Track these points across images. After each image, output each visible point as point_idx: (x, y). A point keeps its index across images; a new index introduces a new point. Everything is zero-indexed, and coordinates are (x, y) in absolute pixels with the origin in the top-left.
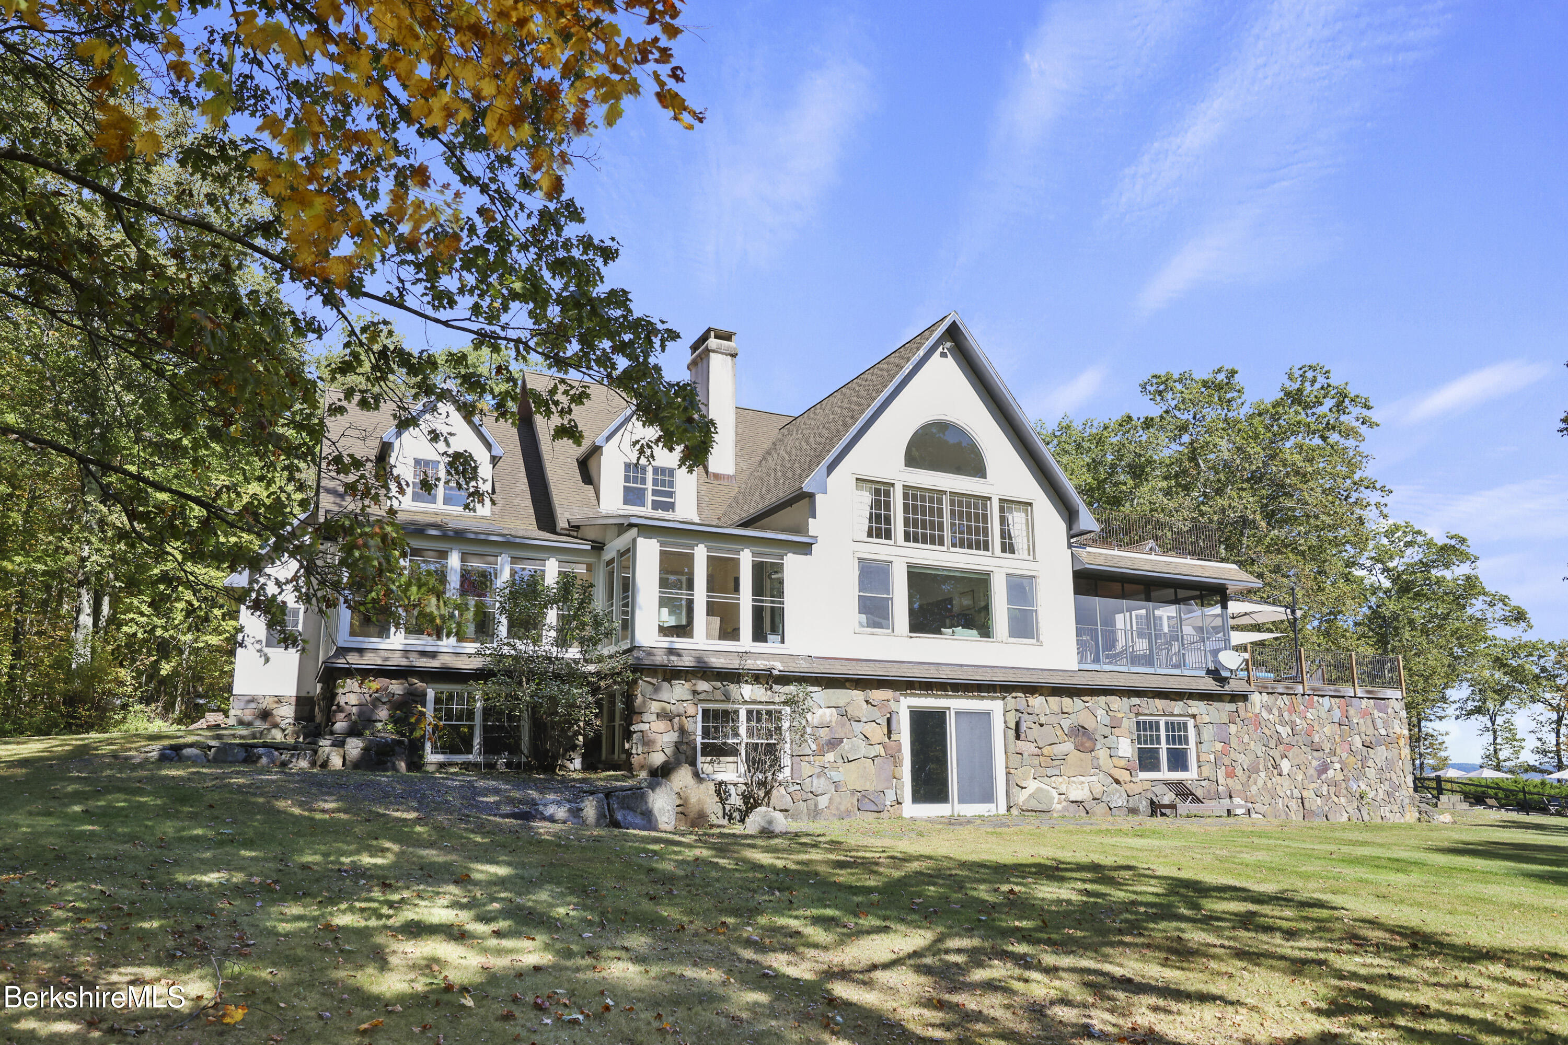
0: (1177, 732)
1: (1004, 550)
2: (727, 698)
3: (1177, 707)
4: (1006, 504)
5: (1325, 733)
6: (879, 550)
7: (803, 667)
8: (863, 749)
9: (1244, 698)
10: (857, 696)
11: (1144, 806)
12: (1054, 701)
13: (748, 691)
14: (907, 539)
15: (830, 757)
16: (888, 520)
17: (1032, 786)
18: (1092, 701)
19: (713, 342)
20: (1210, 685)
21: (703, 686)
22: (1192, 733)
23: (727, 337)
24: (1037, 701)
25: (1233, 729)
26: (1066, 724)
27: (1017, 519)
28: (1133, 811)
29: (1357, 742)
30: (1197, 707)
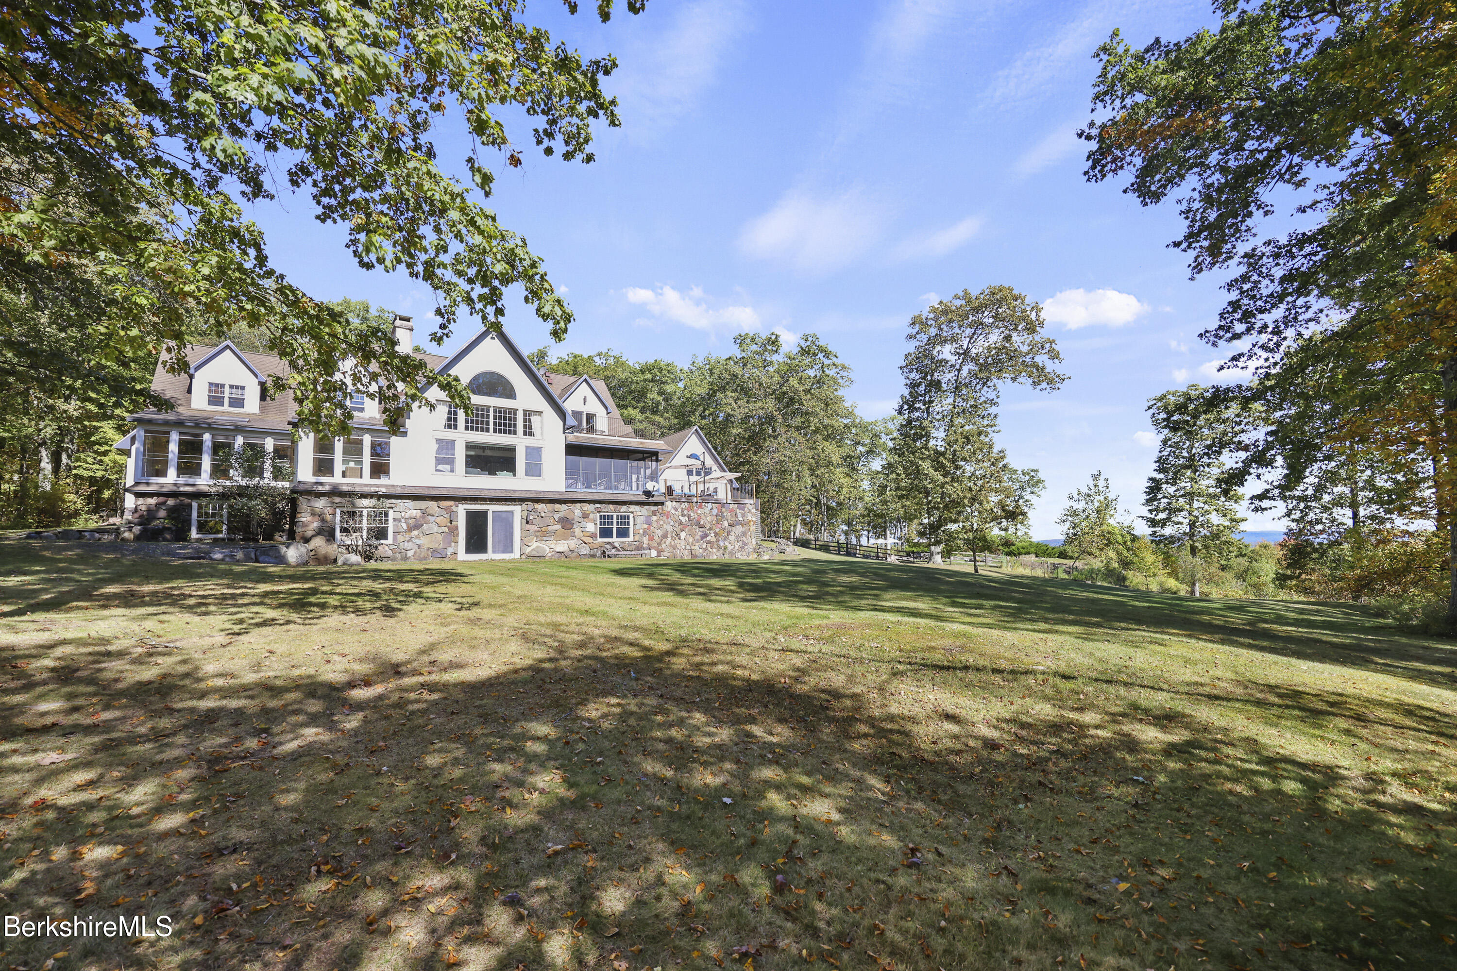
0: (624, 519)
1: (525, 434)
2: (354, 506)
3: (624, 508)
4: (527, 414)
5: (707, 520)
6: (450, 434)
7: (399, 491)
8: (435, 529)
9: (662, 504)
10: (433, 504)
11: (599, 554)
12: (550, 506)
13: (365, 502)
14: (467, 428)
15: (416, 533)
16: (455, 420)
17: (535, 545)
18: (572, 506)
19: (398, 322)
20: (643, 498)
21: (337, 500)
22: (631, 520)
23: (408, 320)
24: (540, 507)
25: (654, 518)
26: (556, 517)
27: (535, 419)
28: (593, 556)
29: (726, 524)
30: (633, 508)
